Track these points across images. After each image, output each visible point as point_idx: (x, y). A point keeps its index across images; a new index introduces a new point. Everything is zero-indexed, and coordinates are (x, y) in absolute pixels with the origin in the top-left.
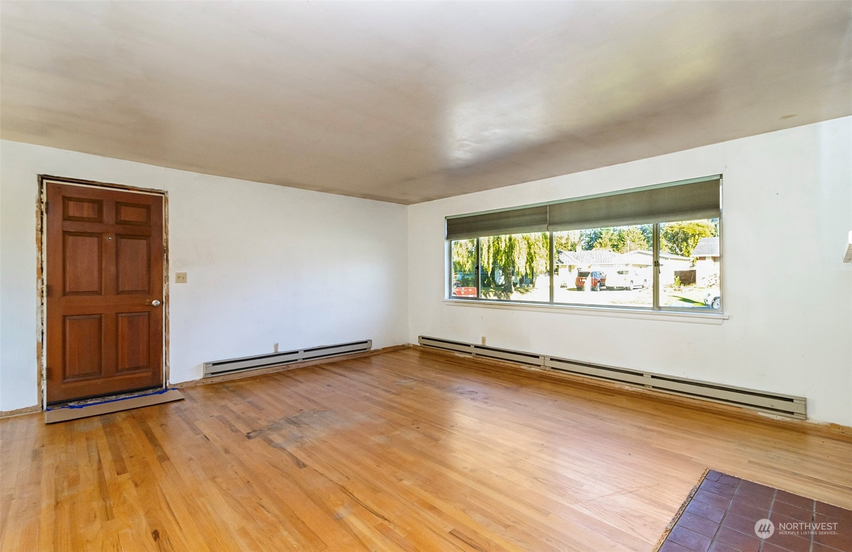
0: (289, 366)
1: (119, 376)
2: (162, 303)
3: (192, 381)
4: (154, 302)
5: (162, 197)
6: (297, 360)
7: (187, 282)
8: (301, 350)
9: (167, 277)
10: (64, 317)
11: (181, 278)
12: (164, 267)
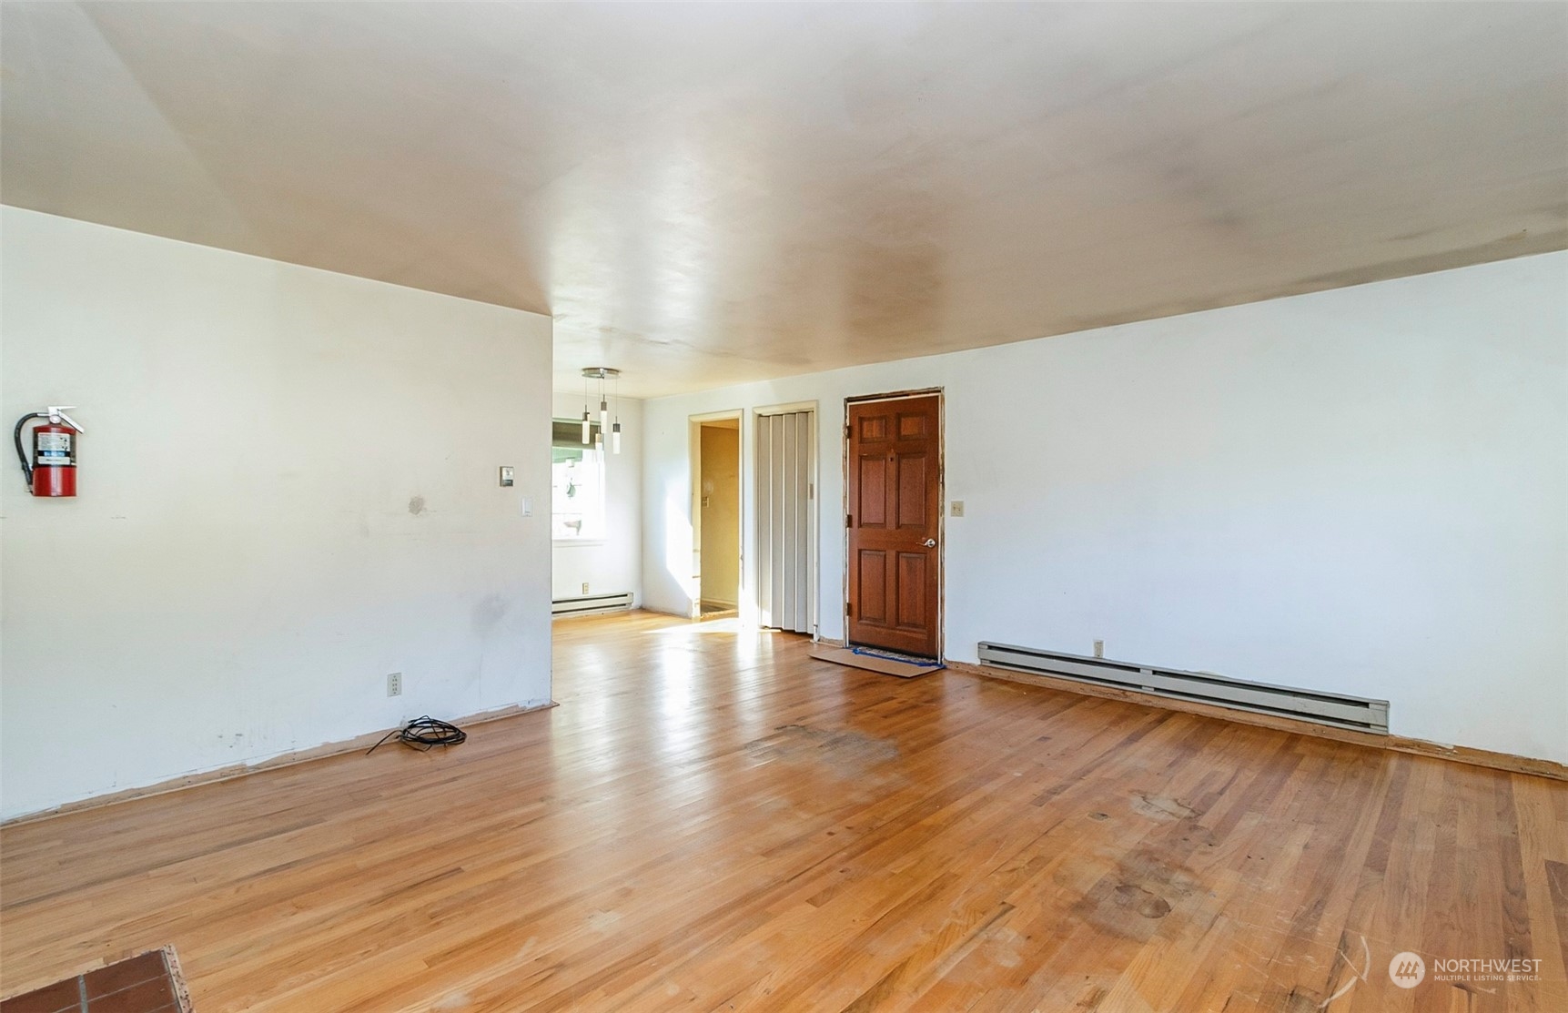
0: (1127, 693)
1: (900, 630)
2: (937, 543)
3: (969, 664)
4: (928, 543)
5: (938, 397)
6: (1140, 687)
7: (965, 515)
8: (1147, 668)
9: (943, 507)
10: (860, 551)
11: (958, 509)
12: (940, 493)
